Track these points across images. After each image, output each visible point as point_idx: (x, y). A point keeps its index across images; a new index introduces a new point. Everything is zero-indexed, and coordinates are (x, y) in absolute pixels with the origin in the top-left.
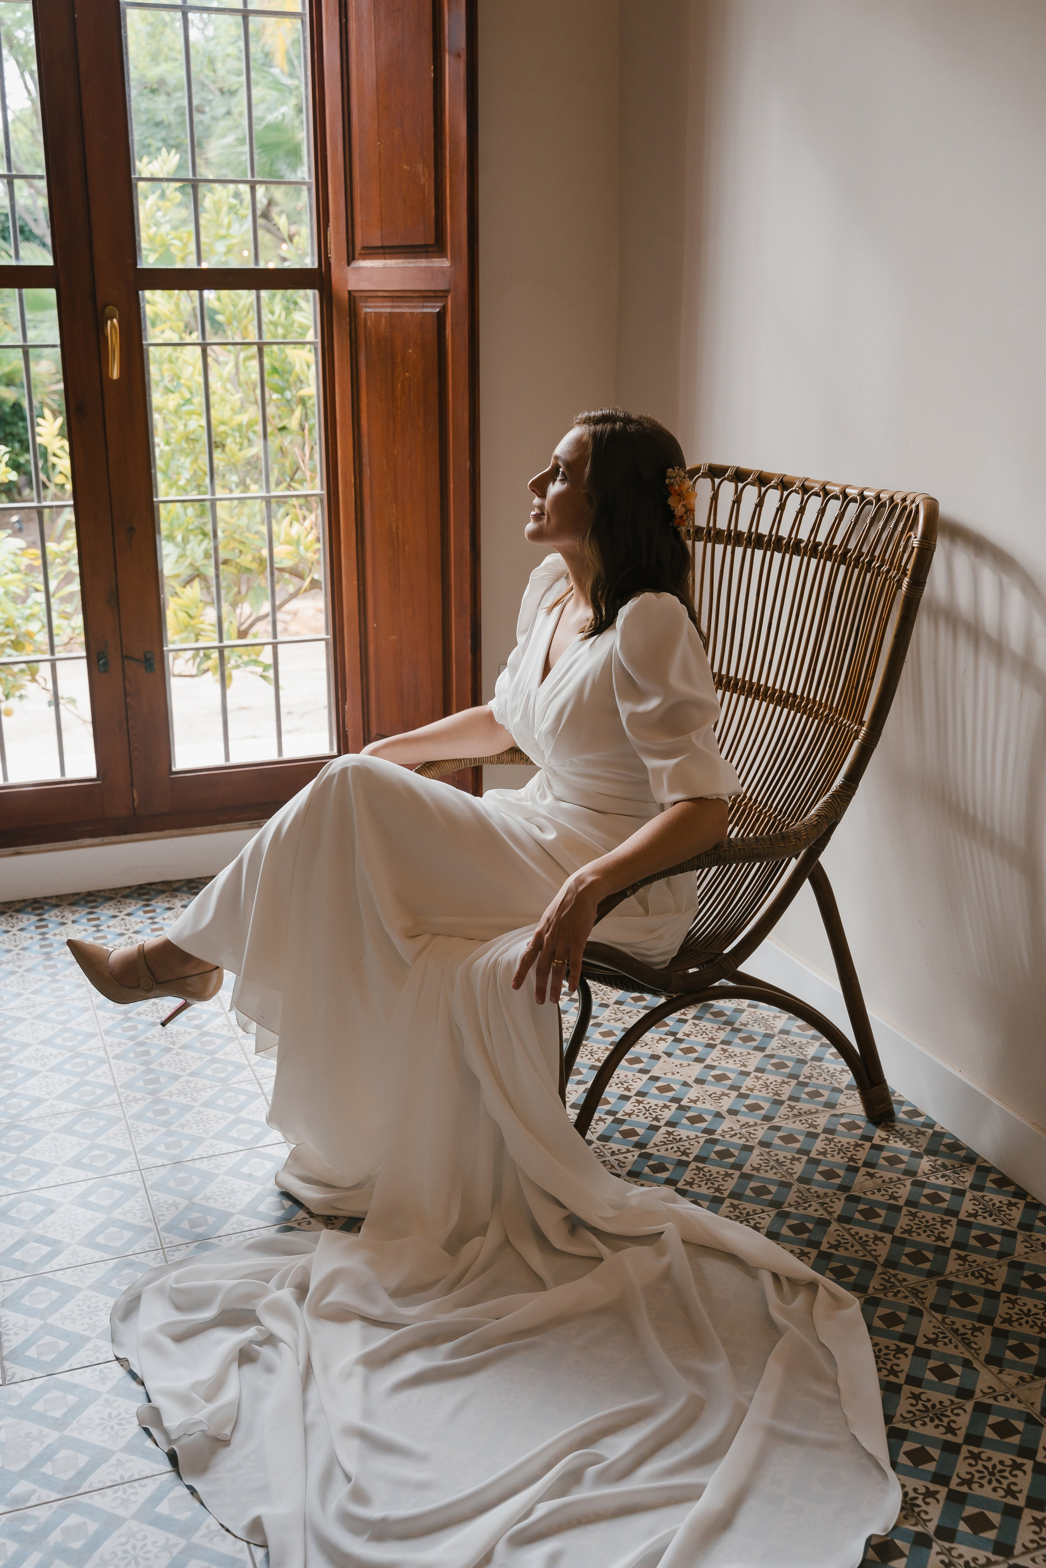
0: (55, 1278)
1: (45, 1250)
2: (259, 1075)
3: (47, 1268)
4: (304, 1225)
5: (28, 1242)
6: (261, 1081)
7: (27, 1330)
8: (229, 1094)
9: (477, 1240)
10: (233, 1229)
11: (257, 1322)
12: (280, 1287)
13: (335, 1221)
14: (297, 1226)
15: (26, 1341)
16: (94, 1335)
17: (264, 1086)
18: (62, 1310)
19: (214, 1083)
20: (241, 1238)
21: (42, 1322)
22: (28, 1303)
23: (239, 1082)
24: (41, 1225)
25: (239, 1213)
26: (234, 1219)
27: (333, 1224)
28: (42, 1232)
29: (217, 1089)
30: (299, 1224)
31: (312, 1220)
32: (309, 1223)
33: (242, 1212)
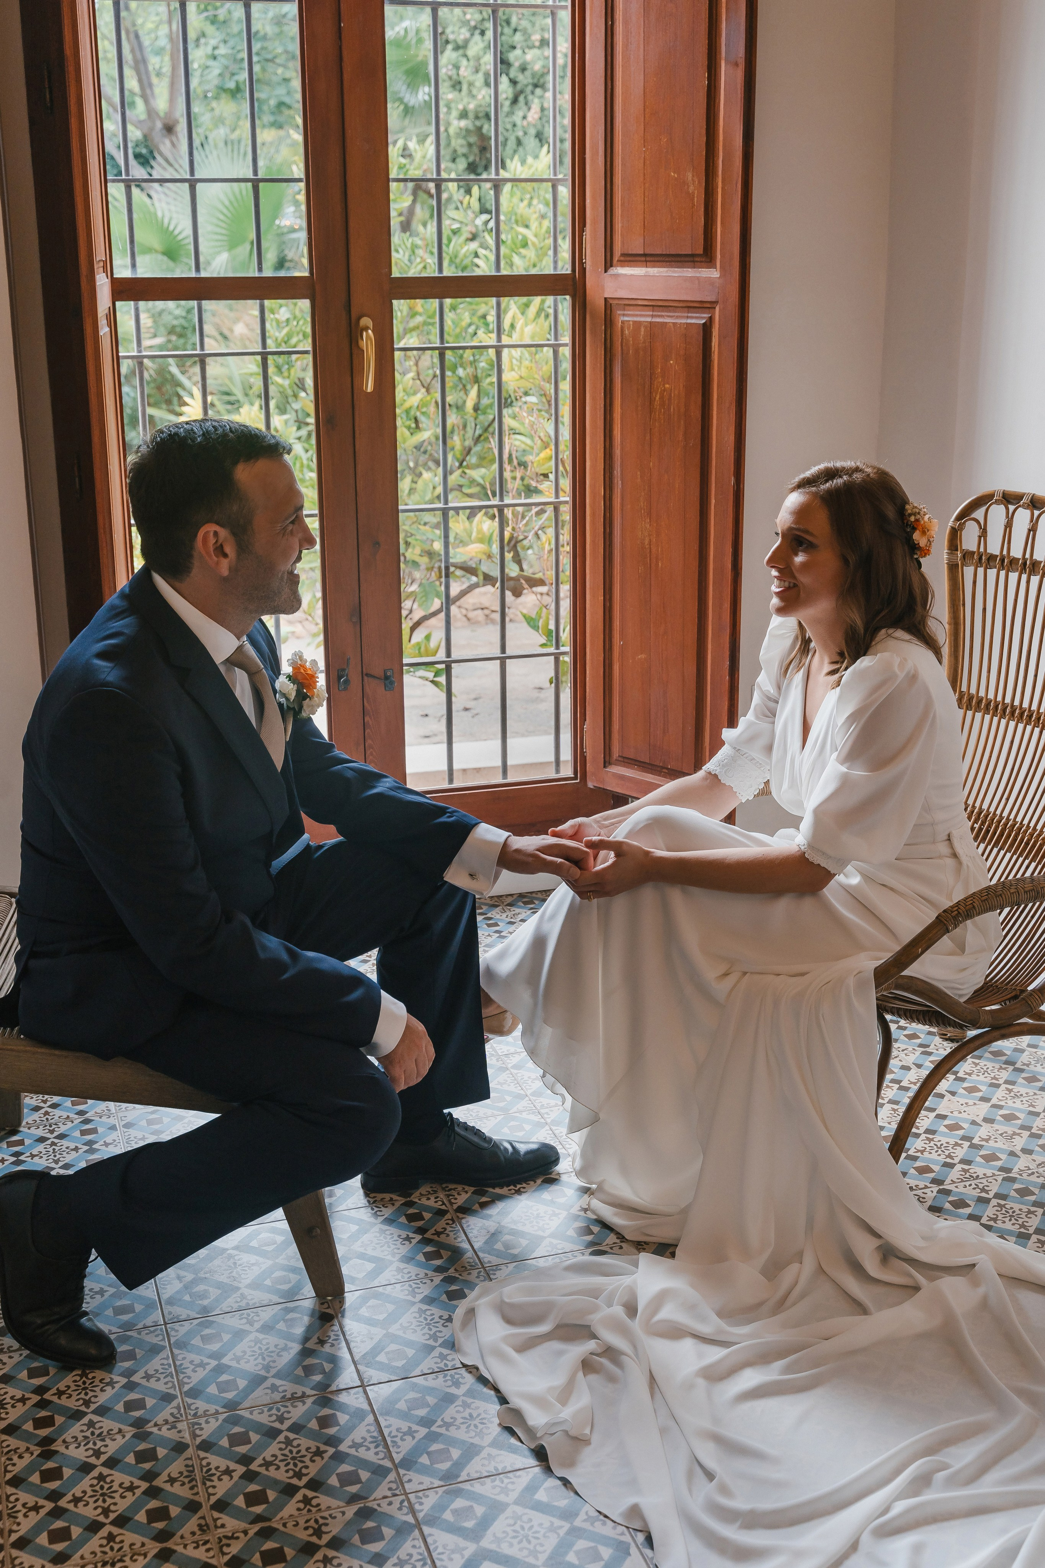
0: (386, 1292)
1: (370, 1266)
2: (538, 1106)
3: (376, 1283)
4: (616, 1250)
5: (351, 1259)
6: (542, 1111)
7: (372, 1339)
8: (512, 1123)
9: (795, 1267)
10: (548, 1251)
11: (594, 1336)
12: (610, 1305)
13: (645, 1246)
14: (610, 1250)
15: (373, 1348)
16: (437, 1344)
17: (546, 1116)
18: (400, 1321)
19: (496, 1113)
20: (558, 1260)
21: (385, 1332)
22: (366, 1314)
23: (520, 1112)
24: (359, 1243)
25: (549, 1236)
26: (546, 1242)
27: (644, 1249)
28: (362, 1250)
29: (499, 1118)
30: (611, 1248)
31: (623, 1244)
32: (621, 1248)
33: (552, 1236)
